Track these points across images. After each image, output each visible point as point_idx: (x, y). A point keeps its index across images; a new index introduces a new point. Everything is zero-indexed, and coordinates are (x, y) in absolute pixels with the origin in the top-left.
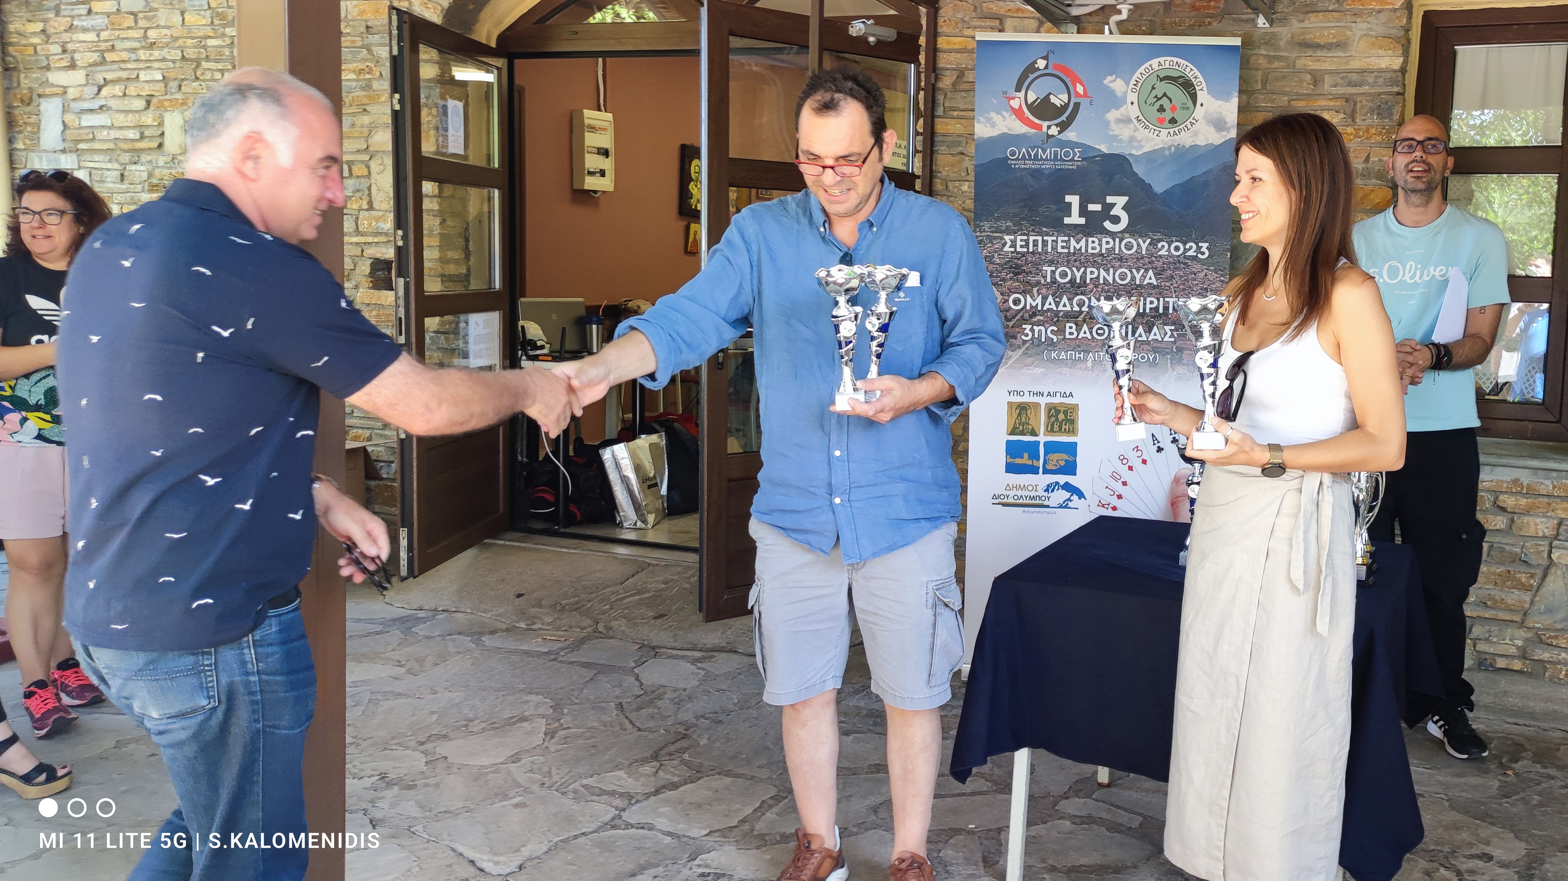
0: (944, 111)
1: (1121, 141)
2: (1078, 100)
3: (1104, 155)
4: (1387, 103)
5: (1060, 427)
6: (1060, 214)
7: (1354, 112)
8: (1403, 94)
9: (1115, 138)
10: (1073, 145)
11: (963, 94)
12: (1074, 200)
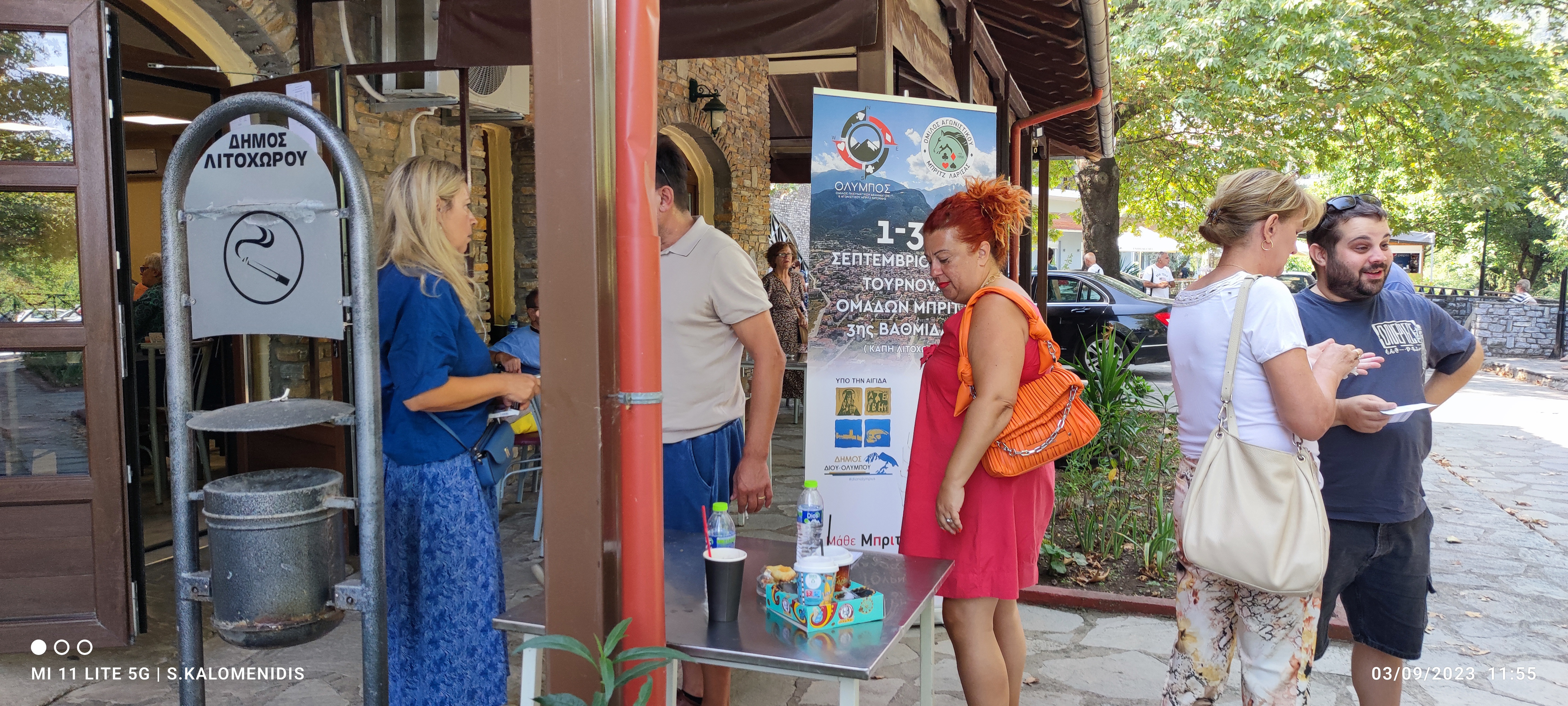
1: (917, 180)
2: (887, 146)
3: (906, 190)
5: (877, 407)
6: (874, 236)
9: (913, 177)
10: (884, 181)
12: (884, 224)
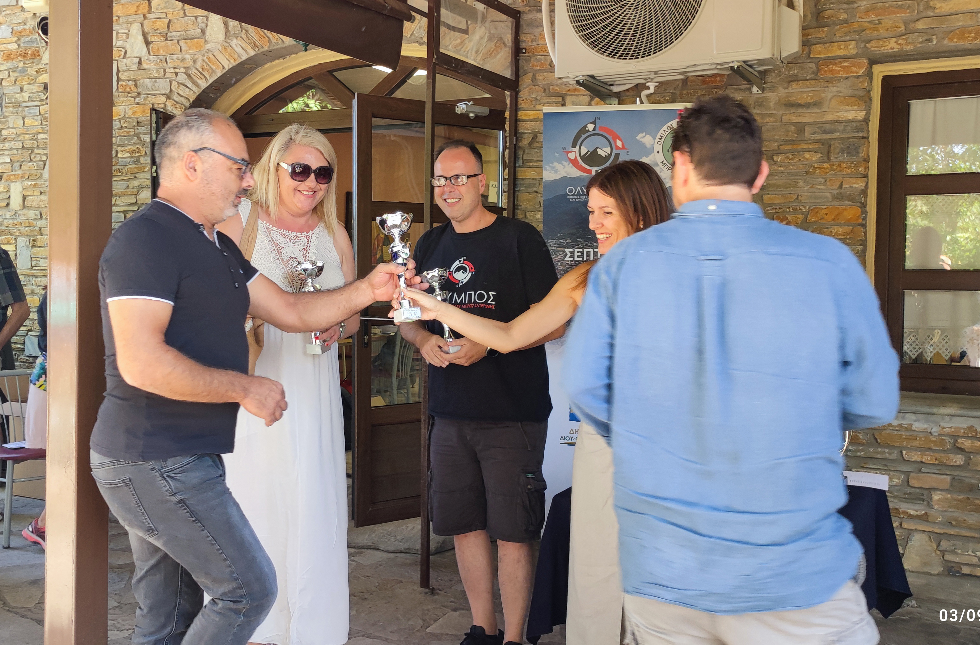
0: (523, 163)
4: (854, 145)
7: (829, 152)
8: (867, 138)
11: (536, 150)
